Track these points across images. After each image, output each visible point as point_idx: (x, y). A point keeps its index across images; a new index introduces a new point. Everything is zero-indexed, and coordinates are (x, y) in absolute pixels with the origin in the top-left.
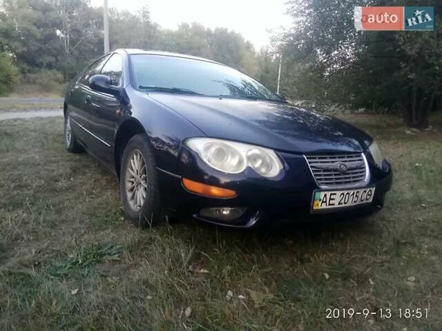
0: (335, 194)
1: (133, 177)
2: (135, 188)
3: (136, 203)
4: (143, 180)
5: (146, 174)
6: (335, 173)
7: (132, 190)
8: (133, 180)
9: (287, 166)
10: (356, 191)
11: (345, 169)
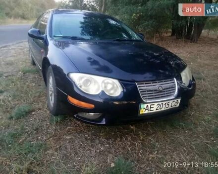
0: (154, 105)
6: (155, 92)
9: (125, 90)
10: (167, 102)
11: (161, 89)
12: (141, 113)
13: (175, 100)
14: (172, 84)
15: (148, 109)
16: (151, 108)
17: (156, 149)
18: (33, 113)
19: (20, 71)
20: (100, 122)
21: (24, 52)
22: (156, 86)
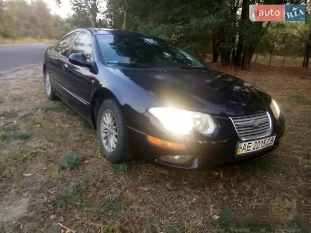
0: (251, 143)
1: (106, 129)
2: (109, 137)
3: (110, 147)
4: (114, 130)
5: (116, 126)
6: (251, 128)
7: (106, 138)
8: (106, 131)
9: (219, 126)
10: (264, 140)
11: (257, 125)
12: (238, 154)
13: (271, 138)
14: (266, 119)
15: (245, 149)
16: (248, 147)
17: (255, 197)
18: (87, 162)
19: (37, 109)
20: (190, 166)
21: (28, 83)
22: (251, 121)
